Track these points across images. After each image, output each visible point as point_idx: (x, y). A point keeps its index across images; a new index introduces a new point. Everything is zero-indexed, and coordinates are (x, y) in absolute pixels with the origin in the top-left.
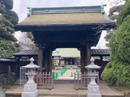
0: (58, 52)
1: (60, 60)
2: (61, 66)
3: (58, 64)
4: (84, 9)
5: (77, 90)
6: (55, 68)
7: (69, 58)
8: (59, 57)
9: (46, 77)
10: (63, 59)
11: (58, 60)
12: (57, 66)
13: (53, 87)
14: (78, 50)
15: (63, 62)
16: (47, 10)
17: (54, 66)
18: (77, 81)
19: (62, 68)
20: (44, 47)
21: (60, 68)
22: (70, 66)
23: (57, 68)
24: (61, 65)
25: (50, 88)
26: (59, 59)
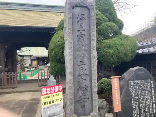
0: (29, 51)
1: (32, 60)
2: (33, 68)
3: (29, 65)
4: (50, 8)
5: (40, 86)
6: (24, 69)
7: (43, 57)
8: (31, 56)
9: (9, 77)
10: (36, 58)
11: (30, 60)
12: (27, 68)
13: (17, 86)
14: (46, 49)
15: (35, 63)
16: (9, 6)
17: (24, 67)
18: (40, 80)
19: (34, 69)
20: (6, 47)
21: (32, 69)
22: (44, 66)
23: (28, 69)
24: (33, 66)
25: (14, 87)
26: (30, 58)
